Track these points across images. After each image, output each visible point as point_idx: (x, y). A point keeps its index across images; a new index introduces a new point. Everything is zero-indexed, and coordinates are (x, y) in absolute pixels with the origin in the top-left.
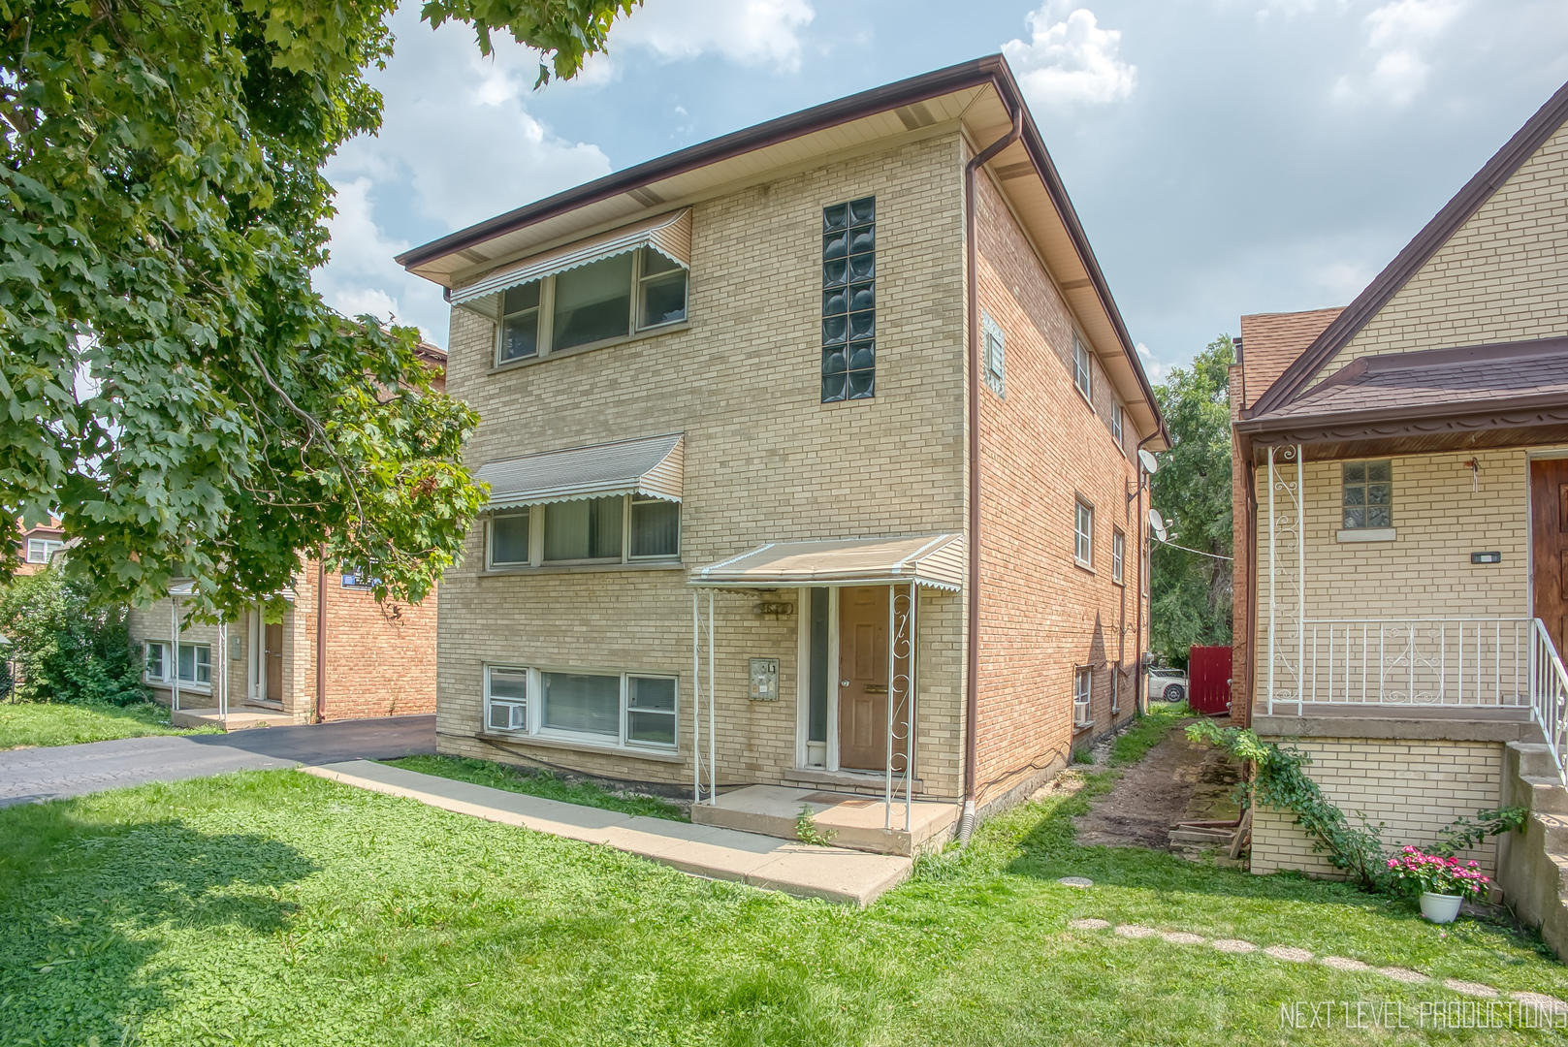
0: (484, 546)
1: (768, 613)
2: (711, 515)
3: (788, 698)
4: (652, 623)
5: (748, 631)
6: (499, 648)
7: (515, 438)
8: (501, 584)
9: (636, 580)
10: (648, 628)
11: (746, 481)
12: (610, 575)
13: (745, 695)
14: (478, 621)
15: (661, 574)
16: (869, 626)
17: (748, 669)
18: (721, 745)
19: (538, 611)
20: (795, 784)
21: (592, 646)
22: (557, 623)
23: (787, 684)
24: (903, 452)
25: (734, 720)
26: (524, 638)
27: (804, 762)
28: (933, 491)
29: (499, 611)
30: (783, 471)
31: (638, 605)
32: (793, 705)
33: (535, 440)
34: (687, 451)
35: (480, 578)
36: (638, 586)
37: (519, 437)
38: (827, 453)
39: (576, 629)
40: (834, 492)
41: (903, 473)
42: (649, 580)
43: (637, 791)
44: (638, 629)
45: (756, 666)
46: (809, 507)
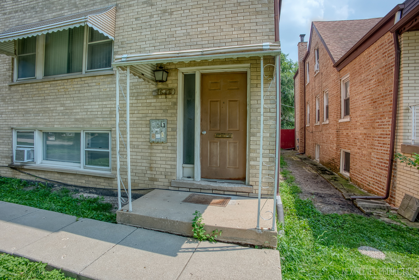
0: (13, 70)
1: (161, 94)
2: (129, 45)
3: (172, 141)
4: (97, 103)
5: (149, 105)
6: (19, 121)
7: (28, 15)
8: (20, 88)
9: (89, 82)
10: (95, 106)
11: (149, 27)
12: (76, 80)
13: (148, 140)
14: (9, 108)
15: (102, 77)
16: (217, 101)
17: (149, 125)
18: (134, 168)
19: (39, 101)
20: (177, 189)
21: (66, 117)
22: (49, 106)
23: (172, 133)
24: (239, 8)
25: (142, 154)
26: (32, 115)
27: (181, 176)
28: (257, 28)
29: (20, 102)
30: (170, 20)
31: (89, 94)
32: (175, 145)
33: (38, 15)
34: (117, 14)
35: (10, 86)
36: (90, 84)
37: (29, 14)
38: (196, 10)
39: (58, 109)
40: (199, 29)
41: (239, 18)
42: (96, 81)
43: (90, 193)
44: (90, 107)
45: (154, 124)
46: (185, 38)
